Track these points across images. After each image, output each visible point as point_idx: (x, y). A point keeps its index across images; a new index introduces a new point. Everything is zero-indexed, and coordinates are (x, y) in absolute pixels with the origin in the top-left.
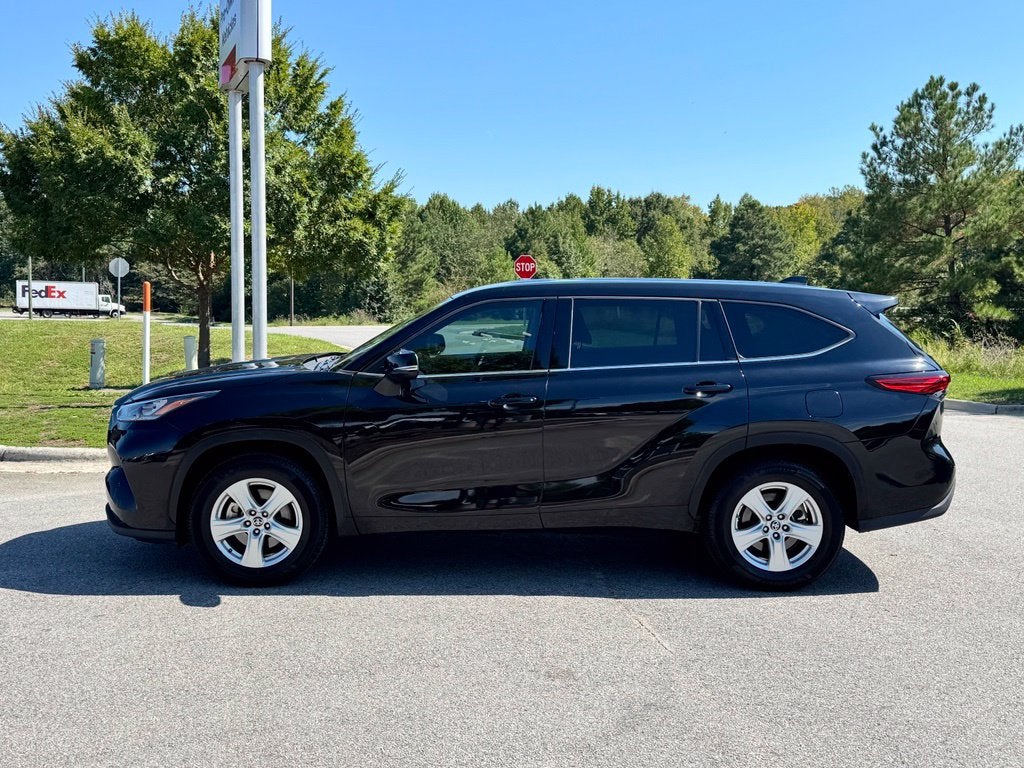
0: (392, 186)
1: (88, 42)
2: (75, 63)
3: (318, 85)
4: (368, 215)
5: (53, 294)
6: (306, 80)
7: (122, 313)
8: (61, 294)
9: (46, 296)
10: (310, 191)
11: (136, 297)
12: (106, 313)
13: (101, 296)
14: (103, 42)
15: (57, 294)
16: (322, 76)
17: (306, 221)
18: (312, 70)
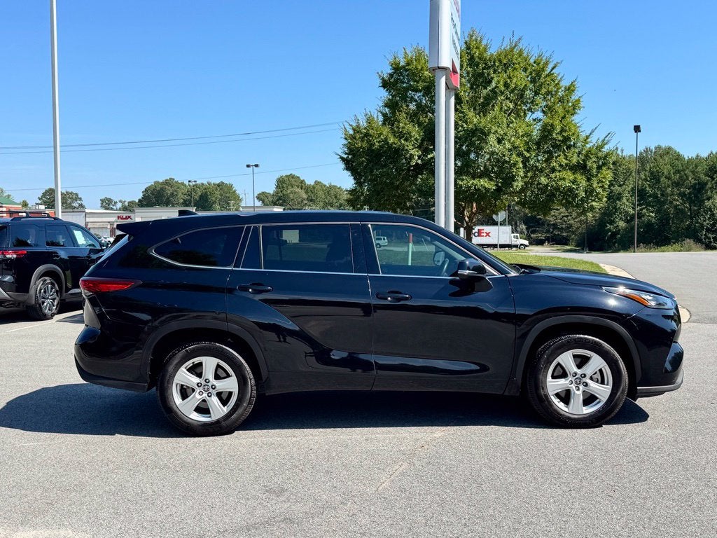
0: (604, 143)
1: (387, 70)
2: (381, 85)
3: (550, 75)
4: (581, 168)
5: (482, 234)
6: (539, 74)
7: (526, 246)
8: (488, 234)
9: (478, 236)
10: (525, 153)
11: (540, 235)
12: (516, 246)
13: (513, 235)
14: (397, 68)
15: (485, 234)
16: (553, 69)
17: (522, 174)
18: (546, 64)
